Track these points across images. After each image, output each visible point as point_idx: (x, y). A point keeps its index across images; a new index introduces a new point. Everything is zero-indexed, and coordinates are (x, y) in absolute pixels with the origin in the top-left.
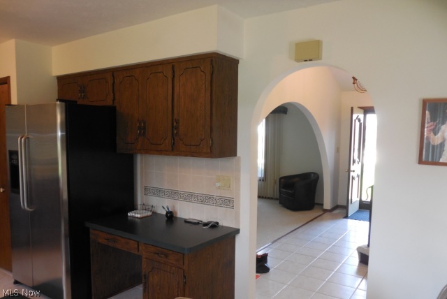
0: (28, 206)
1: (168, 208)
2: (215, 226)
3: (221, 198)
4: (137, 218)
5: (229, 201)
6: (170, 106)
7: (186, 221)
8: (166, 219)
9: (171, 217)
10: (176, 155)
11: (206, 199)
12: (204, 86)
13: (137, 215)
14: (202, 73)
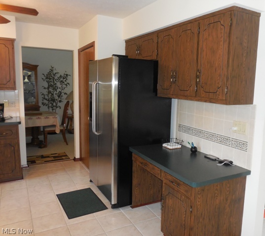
0: (96, 131)
1: (193, 144)
2: (229, 164)
3: (236, 141)
4: (169, 149)
5: (244, 144)
6: (195, 58)
7: (206, 157)
8: (191, 152)
9: (194, 151)
10: (198, 100)
11: (224, 140)
12: (222, 39)
13: (168, 147)
14: (222, 27)
